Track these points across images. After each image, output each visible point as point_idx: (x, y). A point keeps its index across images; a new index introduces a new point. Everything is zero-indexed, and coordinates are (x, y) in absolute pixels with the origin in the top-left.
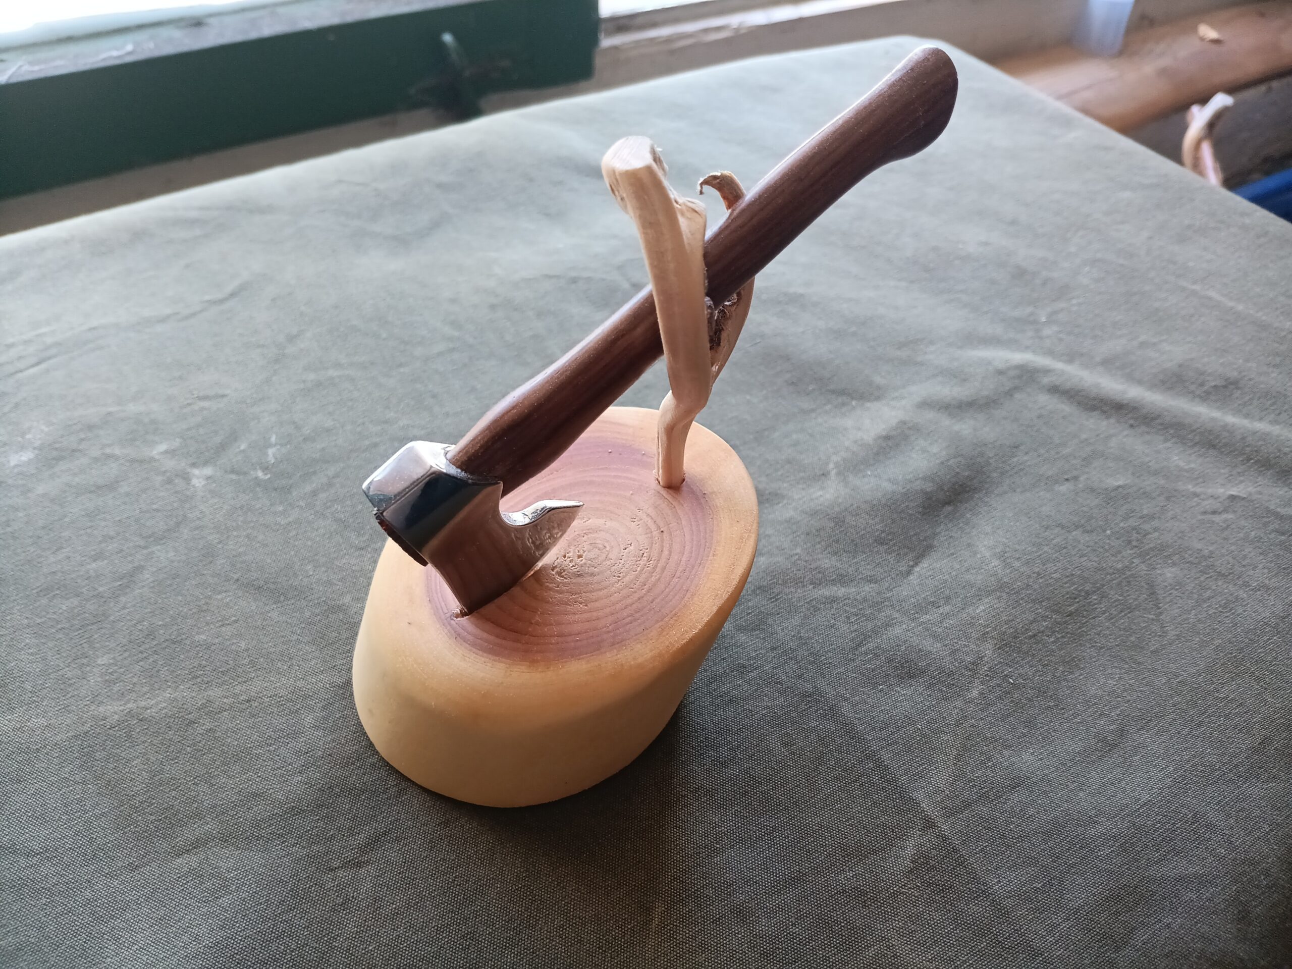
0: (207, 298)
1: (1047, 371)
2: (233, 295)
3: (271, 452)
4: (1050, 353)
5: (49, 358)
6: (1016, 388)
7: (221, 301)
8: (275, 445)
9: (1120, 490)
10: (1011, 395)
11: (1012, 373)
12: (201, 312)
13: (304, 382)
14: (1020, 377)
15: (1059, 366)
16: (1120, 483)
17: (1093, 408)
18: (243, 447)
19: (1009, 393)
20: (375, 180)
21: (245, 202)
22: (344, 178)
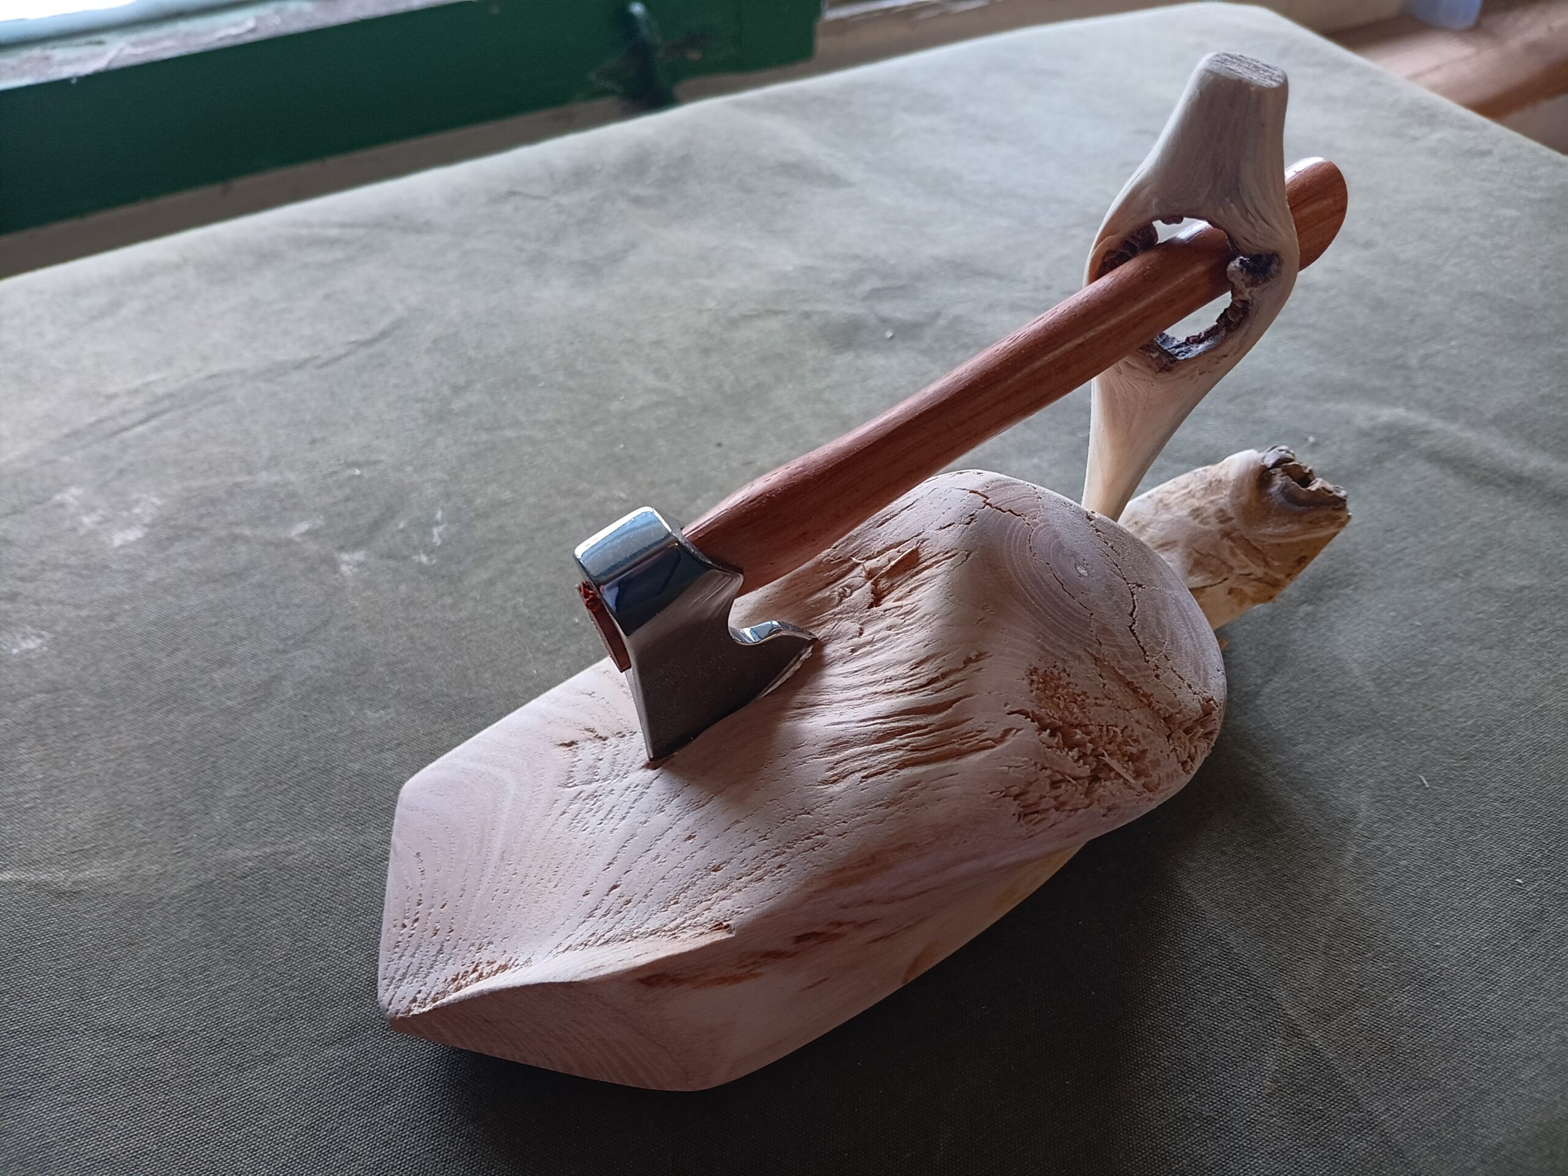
0: (353, 338)
1: (1424, 432)
2: (384, 334)
3: (436, 531)
4: (1427, 407)
5: (159, 414)
6: (1385, 455)
7: (371, 343)
8: (442, 523)
10: (1380, 464)
11: (1379, 434)
12: (346, 355)
13: (475, 444)
14: (1389, 440)
15: (1440, 424)
17: (1487, 482)
18: (401, 526)
19: (1377, 462)
20: (556, 192)
21: (397, 217)
22: (517, 189)
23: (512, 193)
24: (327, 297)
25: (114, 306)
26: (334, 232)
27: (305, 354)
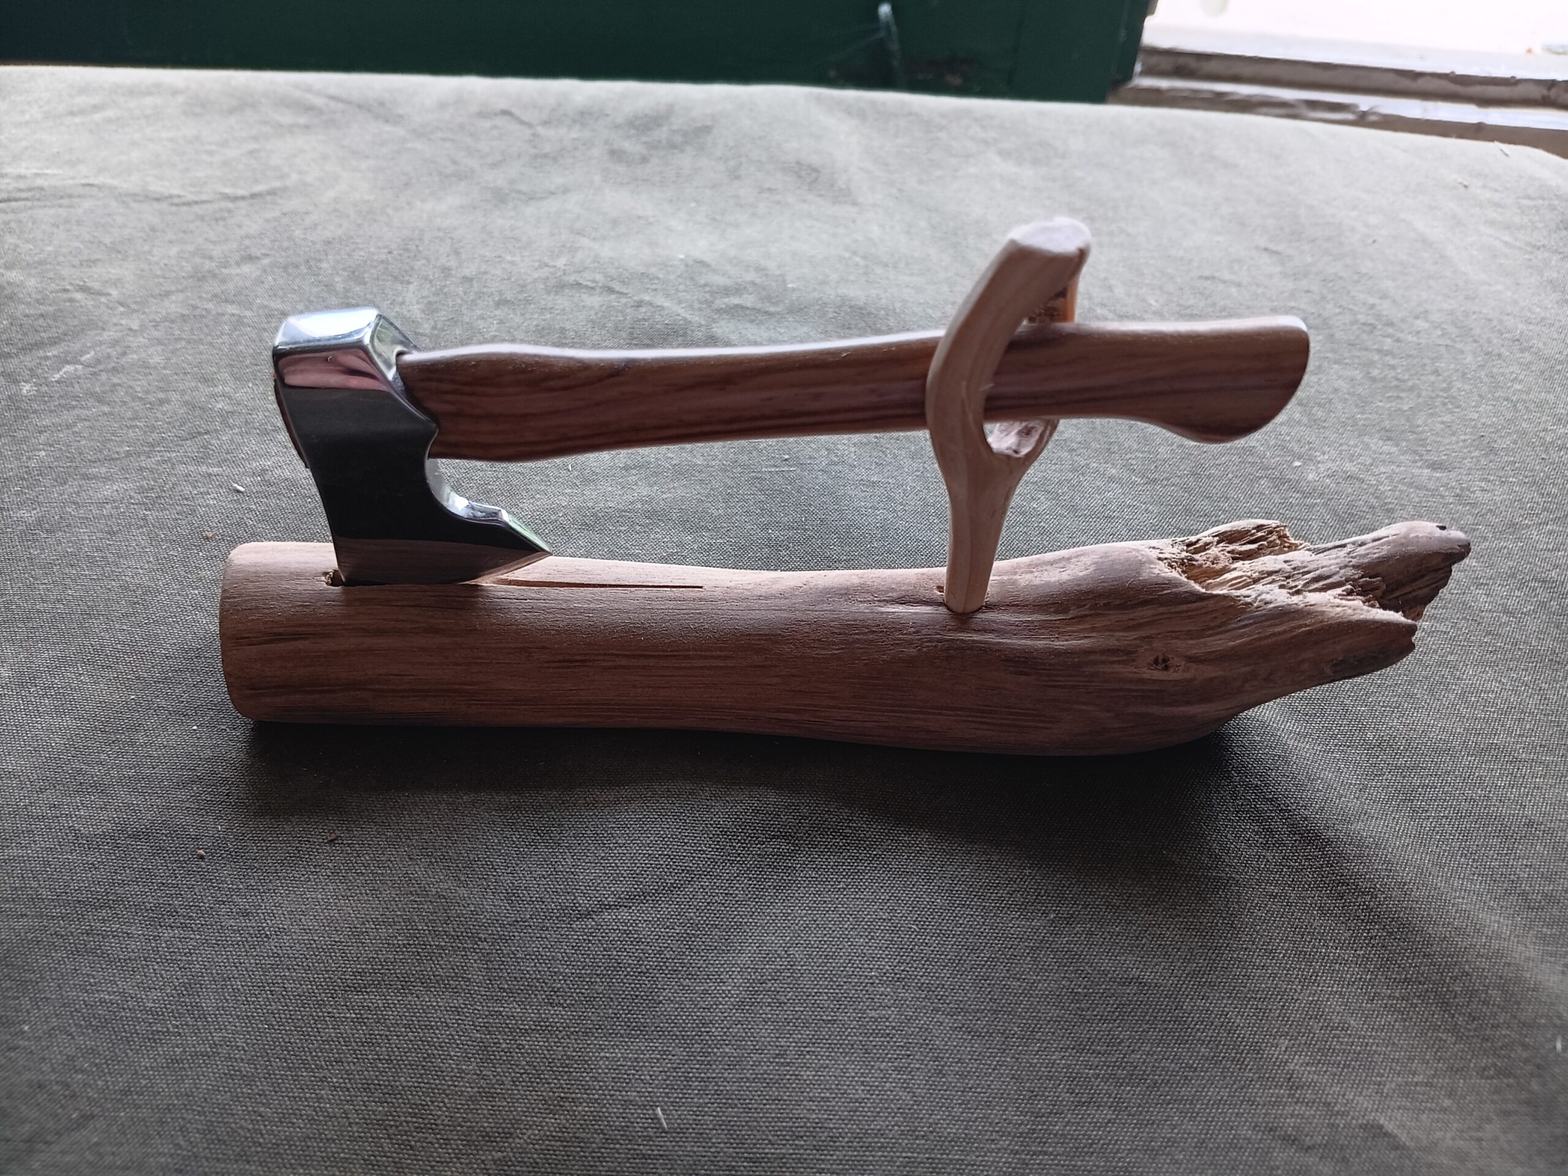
0: (228, 190)
2: (253, 196)
3: (69, 368)
5: (16, 200)
7: (235, 199)
8: (82, 364)
12: (203, 202)
13: (195, 307)
18: (49, 354)
20: (546, 123)
21: (382, 104)
22: (514, 110)
23: (505, 113)
24: (251, 153)
25: (96, 108)
26: (319, 102)
27: (175, 192)
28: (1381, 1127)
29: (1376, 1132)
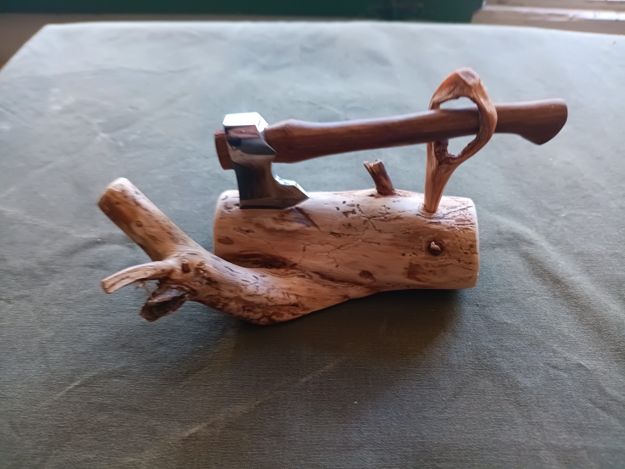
0: (170, 69)
1: (530, 243)
2: (180, 71)
4: (547, 236)
6: (500, 245)
7: (174, 72)
9: (505, 325)
10: (494, 248)
11: (507, 236)
12: (163, 74)
13: (171, 113)
14: (509, 240)
15: (544, 244)
16: (509, 322)
17: (540, 275)
19: (493, 247)
24: (176, 54)
27: (153, 70)
28: (581, 364)
29: (580, 366)
